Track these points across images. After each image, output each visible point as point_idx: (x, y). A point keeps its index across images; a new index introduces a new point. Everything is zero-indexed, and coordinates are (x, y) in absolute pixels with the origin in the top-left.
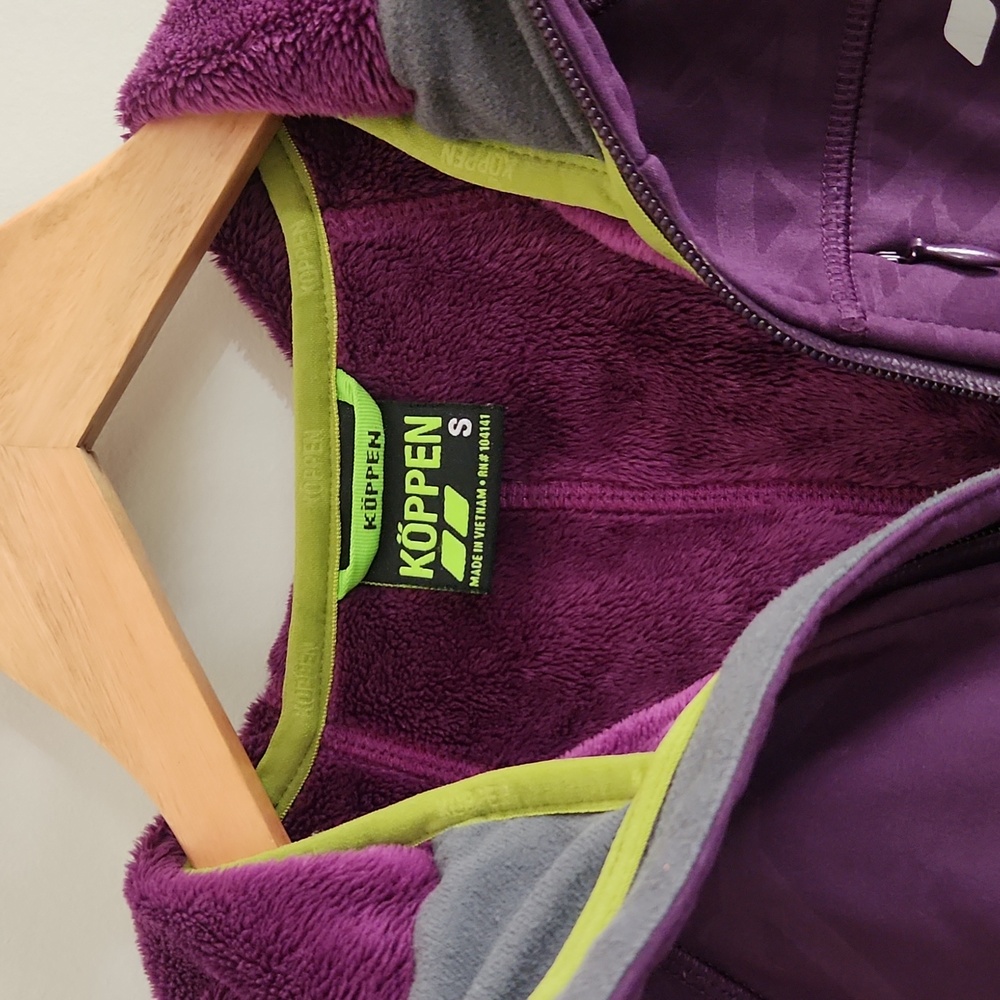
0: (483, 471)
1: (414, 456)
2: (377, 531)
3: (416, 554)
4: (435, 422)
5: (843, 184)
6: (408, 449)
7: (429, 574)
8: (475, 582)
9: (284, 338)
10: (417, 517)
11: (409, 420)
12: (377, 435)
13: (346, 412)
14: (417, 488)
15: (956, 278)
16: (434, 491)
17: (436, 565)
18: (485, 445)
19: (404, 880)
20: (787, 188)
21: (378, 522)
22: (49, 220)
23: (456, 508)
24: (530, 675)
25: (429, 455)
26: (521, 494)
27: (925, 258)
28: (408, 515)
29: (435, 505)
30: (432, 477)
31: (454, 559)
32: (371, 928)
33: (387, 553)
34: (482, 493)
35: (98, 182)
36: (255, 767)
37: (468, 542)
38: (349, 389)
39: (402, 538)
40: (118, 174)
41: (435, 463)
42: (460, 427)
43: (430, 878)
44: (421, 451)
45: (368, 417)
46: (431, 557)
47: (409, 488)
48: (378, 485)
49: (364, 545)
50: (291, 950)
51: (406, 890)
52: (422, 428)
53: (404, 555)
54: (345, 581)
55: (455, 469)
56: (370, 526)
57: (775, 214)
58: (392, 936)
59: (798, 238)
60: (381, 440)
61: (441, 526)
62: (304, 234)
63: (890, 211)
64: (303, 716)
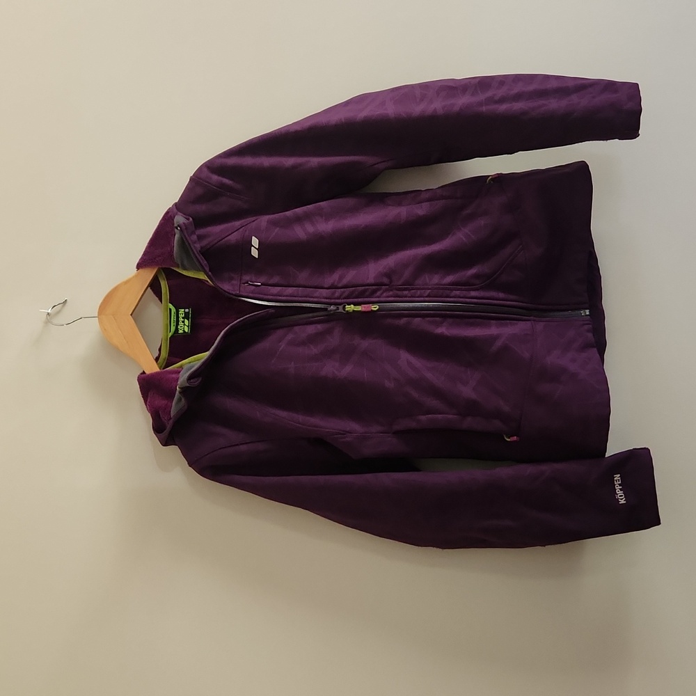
0: (190, 317)
3: (181, 329)
5: (240, 275)
6: (180, 314)
8: (189, 332)
9: (161, 300)
10: (181, 323)
11: (179, 310)
13: (170, 310)
14: (181, 319)
15: (254, 287)
16: (183, 320)
17: (184, 331)
18: (190, 313)
20: (233, 275)
22: (126, 283)
23: (186, 322)
27: (250, 285)
29: (183, 322)
30: (183, 318)
31: (186, 329)
33: (177, 329)
34: (190, 320)
36: (157, 362)
37: (188, 326)
38: (171, 306)
39: (179, 327)
40: (136, 276)
41: (183, 316)
42: (187, 310)
45: (174, 310)
46: (183, 329)
49: (173, 329)
52: (182, 311)
53: (179, 330)
54: (170, 335)
55: (186, 317)
57: (231, 279)
59: (234, 282)
61: (184, 325)
62: (164, 285)
63: (246, 278)
64: (164, 354)
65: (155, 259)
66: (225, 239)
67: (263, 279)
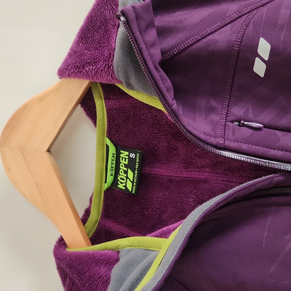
0: (137, 167)
1: (122, 160)
2: (113, 176)
3: (122, 183)
4: (127, 153)
5: (227, 104)
6: (121, 158)
7: (124, 188)
8: (133, 192)
10: (122, 175)
11: (121, 151)
12: (114, 154)
14: (123, 168)
15: (251, 131)
16: (126, 169)
17: (125, 186)
18: (137, 161)
19: (112, 260)
20: (214, 103)
21: (113, 174)
22: (41, 99)
23: (130, 174)
24: (146, 213)
25: (125, 161)
26: (147, 170)
27: (244, 125)
28: (120, 173)
29: (126, 172)
30: (126, 166)
31: (129, 186)
32: (103, 270)
33: (115, 181)
34: (136, 172)
35: (52, 91)
37: (133, 182)
38: (108, 142)
39: (119, 178)
40: (57, 89)
41: (126, 163)
42: (132, 155)
43: (117, 260)
44: (124, 159)
45: (112, 149)
46: (124, 184)
47: (121, 167)
48: (114, 166)
49: (110, 179)
50: (85, 273)
51: (112, 262)
52: (124, 154)
53: (119, 182)
54: (106, 186)
55: (131, 165)
56: (112, 175)
57: (211, 110)
58: (107, 273)
59: (215, 117)
60: (115, 156)
61: (127, 178)
62: (100, 105)
63: (237, 111)
64: (95, 216)
65: (83, 67)
66: (208, 38)
67: (268, 117)
